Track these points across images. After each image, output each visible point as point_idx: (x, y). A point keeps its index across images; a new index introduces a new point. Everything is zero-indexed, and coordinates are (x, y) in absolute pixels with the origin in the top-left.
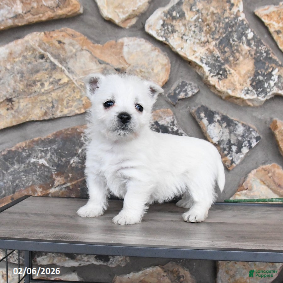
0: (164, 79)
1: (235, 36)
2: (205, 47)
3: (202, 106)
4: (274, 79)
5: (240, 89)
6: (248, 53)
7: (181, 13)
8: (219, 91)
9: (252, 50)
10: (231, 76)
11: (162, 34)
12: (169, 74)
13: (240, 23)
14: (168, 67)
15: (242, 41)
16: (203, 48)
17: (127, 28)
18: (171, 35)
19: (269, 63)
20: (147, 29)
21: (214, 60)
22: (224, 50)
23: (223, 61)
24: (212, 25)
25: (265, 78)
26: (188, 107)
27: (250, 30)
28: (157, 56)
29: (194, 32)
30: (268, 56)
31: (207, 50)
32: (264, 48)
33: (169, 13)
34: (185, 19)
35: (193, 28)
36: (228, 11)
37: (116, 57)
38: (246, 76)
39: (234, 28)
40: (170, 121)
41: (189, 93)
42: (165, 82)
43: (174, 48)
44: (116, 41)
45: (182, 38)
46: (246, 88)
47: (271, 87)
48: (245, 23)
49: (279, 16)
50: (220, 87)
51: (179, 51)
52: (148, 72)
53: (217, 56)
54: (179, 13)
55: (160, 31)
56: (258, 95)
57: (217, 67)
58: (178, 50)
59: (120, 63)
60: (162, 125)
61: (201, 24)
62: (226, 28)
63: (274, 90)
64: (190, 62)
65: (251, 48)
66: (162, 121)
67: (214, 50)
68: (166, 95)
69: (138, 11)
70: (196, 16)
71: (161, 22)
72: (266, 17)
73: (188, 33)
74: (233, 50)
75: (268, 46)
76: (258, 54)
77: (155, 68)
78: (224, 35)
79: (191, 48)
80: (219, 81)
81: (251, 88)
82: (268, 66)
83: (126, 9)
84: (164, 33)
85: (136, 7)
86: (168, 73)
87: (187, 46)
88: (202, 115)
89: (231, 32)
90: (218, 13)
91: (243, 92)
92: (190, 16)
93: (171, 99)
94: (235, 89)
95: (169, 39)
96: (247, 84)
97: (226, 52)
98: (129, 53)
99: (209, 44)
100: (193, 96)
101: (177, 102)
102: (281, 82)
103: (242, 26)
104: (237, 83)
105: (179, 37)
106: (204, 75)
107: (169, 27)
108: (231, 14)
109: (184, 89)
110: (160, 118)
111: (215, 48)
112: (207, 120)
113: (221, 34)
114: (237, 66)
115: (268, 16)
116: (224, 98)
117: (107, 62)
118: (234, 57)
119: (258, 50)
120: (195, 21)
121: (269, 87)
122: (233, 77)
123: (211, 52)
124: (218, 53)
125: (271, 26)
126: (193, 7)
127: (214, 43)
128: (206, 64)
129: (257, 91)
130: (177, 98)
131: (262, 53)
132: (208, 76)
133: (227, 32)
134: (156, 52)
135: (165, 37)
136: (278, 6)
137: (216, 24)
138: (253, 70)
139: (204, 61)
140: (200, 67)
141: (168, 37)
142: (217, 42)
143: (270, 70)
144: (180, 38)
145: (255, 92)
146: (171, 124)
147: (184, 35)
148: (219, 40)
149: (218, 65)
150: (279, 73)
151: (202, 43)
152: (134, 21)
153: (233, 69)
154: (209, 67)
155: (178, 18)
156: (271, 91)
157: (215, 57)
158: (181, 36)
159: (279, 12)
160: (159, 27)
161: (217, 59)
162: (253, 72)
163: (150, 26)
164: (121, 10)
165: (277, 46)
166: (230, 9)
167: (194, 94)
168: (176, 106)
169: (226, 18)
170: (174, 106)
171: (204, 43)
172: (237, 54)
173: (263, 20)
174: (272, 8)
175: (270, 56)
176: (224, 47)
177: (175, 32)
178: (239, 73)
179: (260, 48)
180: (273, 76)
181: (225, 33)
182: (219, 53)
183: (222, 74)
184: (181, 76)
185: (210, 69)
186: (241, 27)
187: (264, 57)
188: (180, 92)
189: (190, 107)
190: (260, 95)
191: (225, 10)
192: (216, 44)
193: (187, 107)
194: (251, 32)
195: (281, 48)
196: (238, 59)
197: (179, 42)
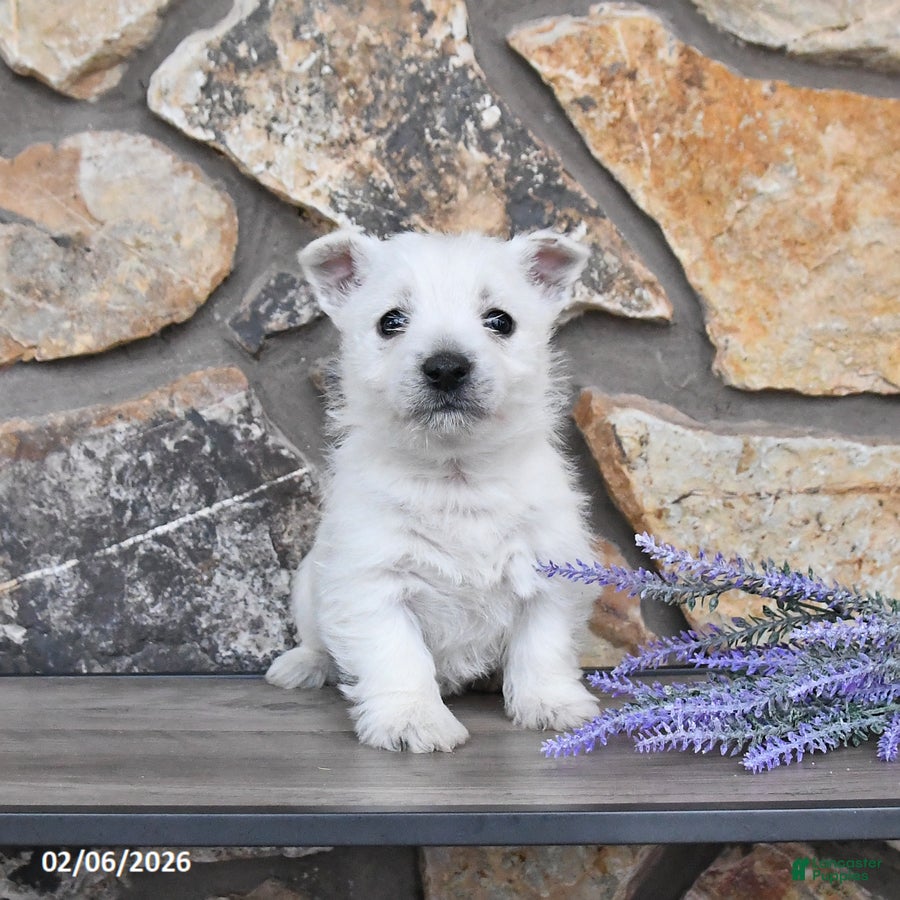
0: (216, 269)
1: (440, 120)
2: (344, 158)
6: (485, 175)
7: (263, 48)
9: (497, 164)
11: (205, 118)
12: (234, 249)
13: (457, 75)
14: (231, 226)
15: (463, 137)
16: (337, 163)
17: (93, 99)
18: (234, 123)
19: (555, 204)
20: (155, 103)
21: (375, 201)
22: (406, 166)
23: (403, 204)
24: (364, 86)
26: (303, 359)
27: (488, 98)
28: (192, 191)
29: (308, 108)
30: (553, 183)
31: (351, 167)
32: (535, 158)
33: (226, 47)
34: (278, 66)
35: (304, 99)
36: (416, 38)
37: (56, 199)
39: (436, 94)
40: (236, 408)
41: (300, 312)
42: (220, 280)
43: (244, 165)
44: (55, 146)
45: (269, 129)
48: (471, 75)
49: (587, 50)
51: (262, 172)
52: (165, 248)
53: (383, 186)
54: (256, 46)
55: (196, 109)
57: (385, 224)
58: (256, 169)
59: (70, 218)
60: (213, 423)
61: (329, 84)
62: (409, 95)
64: (300, 211)
65: (494, 159)
66: (211, 407)
67: (372, 166)
68: (227, 321)
69: (124, 42)
70: (314, 57)
71: (200, 79)
72: (544, 56)
73: (289, 112)
74: (436, 166)
75: (551, 149)
76: (519, 178)
77: (184, 233)
78: (404, 119)
79: (298, 162)
82: (553, 215)
83: (82, 38)
84: (210, 116)
85: (114, 31)
86: (229, 249)
87: (284, 155)
89: (427, 106)
90: (382, 45)
92: (295, 58)
93: (240, 335)
95: (226, 133)
97: (412, 173)
98: (99, 184)
99: (356, 149)
100: (319, 321)
101: (261, 342)
102: (598, 268)
103: (461, 85)
105: (259, 127)
107: (227, 94)
108: (424, 47)
109: (285, 301)
110: (203, 399)
111: (375, 160)
113: (395, 113)
114: (451, 218)
115: (549, 50)
117: (27, 215)
118: (440, 191)
119: (516, 163)
120: (311, 73)
123: (364, 174)
124: (387, 176)
125: (562, 82)
126: (303, 28)
127: (372, 144)
128: (349, 214)
130: (262, 331)
131: (532, 174)
133: (414, 108)
134: (188, 180)
135: (213, 128)
136: (584, 19)
137: (376, 80)
138: (503, 230)
139: (343, 205)
140: (333, 225)
141: (225, 129)
142: (383, 140)
143: (560, 229)
144: (263, 132)
146: (242, 416)
147: (275, 119)
148: (389, 135)
149: (389, 217)
150: (590, 238)
151: (332, 144)
152: (113, 78)
153: (439, 229)
154: (357, 224)
155: (254, 65)
157: (377, 189)
158: (263, 123)
159: (586, 37)
160: (192, 94)
161: (383, 198)
163: (164, 93)
164: (66, 41)
165: (587, 151)
166: (423, 32)
167: (316, 315)
168: (262, 356)
169: (410, 61)
170: (256, 356)
171: (340, 145)
172: (450, 179)
173: (534, 63)
174: (566, 27)
175: (560, 181)
176: (407, 157)
177: (246, 112)
179: (524, 157)
181: (406, 110)
182: (391, 175)
184: (275, 257)
185: (362, 228)
186: (459, 89)
187: (537, 186)
188: (270, 310)
189: (306, 357)
191: (406, 35)
192: (378, 148)
193: (297, 361)
194: (492, 105)
195: (597, 154)
196: (452, 196)
197: (260, 142)
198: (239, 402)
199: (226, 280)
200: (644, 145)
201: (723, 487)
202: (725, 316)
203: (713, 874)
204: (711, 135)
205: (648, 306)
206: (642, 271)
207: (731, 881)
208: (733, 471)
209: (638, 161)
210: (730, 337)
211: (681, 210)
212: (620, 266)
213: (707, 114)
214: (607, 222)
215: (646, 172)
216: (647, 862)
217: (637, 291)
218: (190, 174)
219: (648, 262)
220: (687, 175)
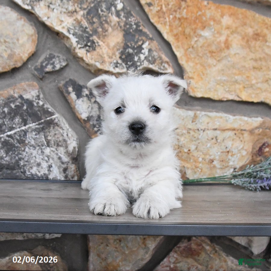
0: (30, 51)
1: (104, 6)
2: (73, 17)
3: (70, 80)
4: (145, 53)
5: (109, 62)
6: (117, 24)
8: (88, 64)
9: (121, 21)
10: (99, 48)
11: (28, 2)
12: (36, 45)
14: (35, 37)
15: (111, 12)
16: (70, 18)
18: (38, 3)
19: (139, 35)
21: (82, 31)
22: (92, 20)
23: (91, 33)
25: (135, 51)
26: (57, 81)
27: (119, 0)
28: (23, 25)
29: (62, 0)
30: (138, 28)
31: (75, 20)
32: (134, 20)
38: (115, 49)
40: (35, 95)
41: (56, 66)
42: (31, 54)
43: (40, 17)
45: (49, 7)
46: (115, 61)
47: (141, 61)
50: (87, 59)
51: (46, 20)
52: (13, 43)
53: (85, 26)
56: (128, 69)
57: (85, 39)
58: (45, 19)
60: (27, 100)
63: (145, 64)
64: (58, 34)
65: (120, 20)
66: (26, 95)
67: (82, 20)
68: (33, 68)
73: (55, 2)
74: (102, 21)
75: (138, 18)
76: (128, 26)
77: (20, 38)
78: (92, 5)
79: (58, 17)
80: (87, 54)
81: (120, 61)
82: (138, 39)
84: (30, 1)
86: (35, 44)
87: (53, 15)
88: (70, 89)
89: (100, 2)
91: (112, 65)
93: (37, 72)
94: (103, 62)
96: (116, 56)
97: (94, 23)
99: (77, 14)
100: (62, 69)
101: (43, 75)
102: (151, 56)
104: (105, 56)
105: (45, 5)
106: (71, 46)
109: (51, 62)
110: (24, 92)
111: (83, 18)
112: (76, 94)
113: (90, 3)
114: (106, 37)
116: (93, 71)
118: (103, 28)
119: (127, 22)
121: (139, 61)
122: (101, 49)
123: (79, 22)
124: (86, 23)
127: (82, 13)
128: (73, 35)
129: (126, 64)
130: (44, 71)
131: (132, 25)
132: (75, 48)
133: (96, 2)
134: (22, 22)
135: (31, 5)
138: (122, 42)
139: (72, 32)
140: (68, 38)
141: (34, 6)
142: (85, 12)
143: (140, 43)
144: (47, 7)
145: (125, 66)
146: (37, 98)
147: (51, 3)
148: (87, 10)
149: (86, 37)
150: (149, 47)
151: (69, 12)
153: (102, 41)
154: (76, 38)
156: (141, 65)
157: (83, 27)
158: (47, 4)
161: (84, 30)
162: (122, 45)
165: (149, 20)
167: (62, 67)
168: (44, 79)
170: (41, 79)
171: (71, 12)
172: (106, 25)
175: (141, 28)
176: (93, 17)
178: (108, 45)
179: (130, 19)
180: (143, 49)
181: (93, 3)
182: (88, 23)
183: (90, 46)
184: (49, 48)
185: (77, 40)
187: (133, 29)
188: (47, 65)
189: (58, 81)
190: (130, 69)
192: (84, 14)
193: (55, 81)
194: (120, 2)
195: (152, 21)
196: (107, 31)
197: (46, 11)
198: (36, 93)
199: (33, 55)
200: (167, 19)
201: (187, 127)
202: (190, 74)
203: (179, 247)
204: (188, 17)
205: (166, 69)
206: (165, 58)
207: (184, 250)
208: (191, 122)
209: (165, 24)
210: (191, 80)
211: (177, 40)
212: (158, 56)
213: (187, 10)
214: (155, 42)
215: (168, 27)
216: (159, 243)
217: (163, 64)
218: (23, 20)
219: (167, 55)
220: (180, 29)
